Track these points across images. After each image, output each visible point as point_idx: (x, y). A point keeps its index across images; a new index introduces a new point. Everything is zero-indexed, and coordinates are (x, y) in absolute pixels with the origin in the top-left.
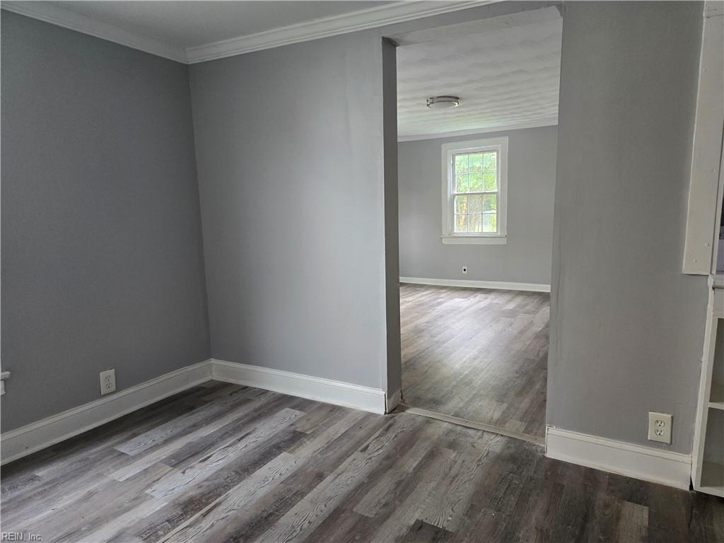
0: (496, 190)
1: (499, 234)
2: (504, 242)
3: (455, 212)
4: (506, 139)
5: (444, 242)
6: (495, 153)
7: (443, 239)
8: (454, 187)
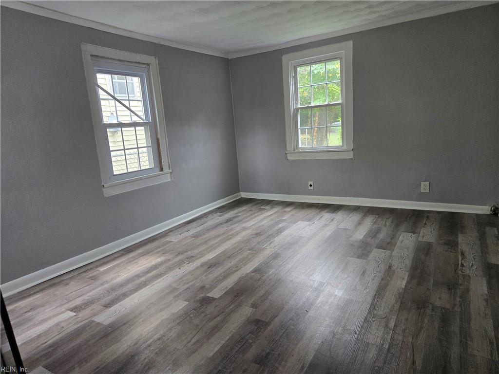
0: (340, 101)
1: (345, 148)
2: (350, 155)
3: (299, 127)
4: (350, 44)
5: (290, 157)
6: (339, 61)
7: (288, 155)
8: (297, 100)
